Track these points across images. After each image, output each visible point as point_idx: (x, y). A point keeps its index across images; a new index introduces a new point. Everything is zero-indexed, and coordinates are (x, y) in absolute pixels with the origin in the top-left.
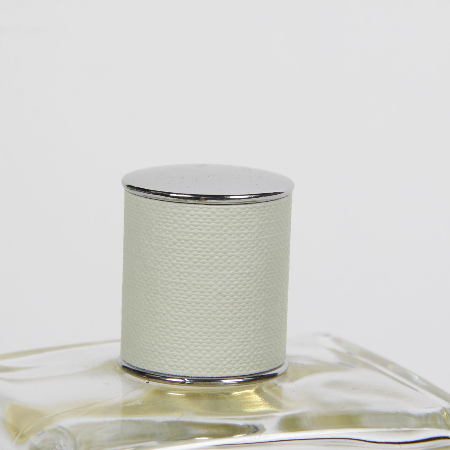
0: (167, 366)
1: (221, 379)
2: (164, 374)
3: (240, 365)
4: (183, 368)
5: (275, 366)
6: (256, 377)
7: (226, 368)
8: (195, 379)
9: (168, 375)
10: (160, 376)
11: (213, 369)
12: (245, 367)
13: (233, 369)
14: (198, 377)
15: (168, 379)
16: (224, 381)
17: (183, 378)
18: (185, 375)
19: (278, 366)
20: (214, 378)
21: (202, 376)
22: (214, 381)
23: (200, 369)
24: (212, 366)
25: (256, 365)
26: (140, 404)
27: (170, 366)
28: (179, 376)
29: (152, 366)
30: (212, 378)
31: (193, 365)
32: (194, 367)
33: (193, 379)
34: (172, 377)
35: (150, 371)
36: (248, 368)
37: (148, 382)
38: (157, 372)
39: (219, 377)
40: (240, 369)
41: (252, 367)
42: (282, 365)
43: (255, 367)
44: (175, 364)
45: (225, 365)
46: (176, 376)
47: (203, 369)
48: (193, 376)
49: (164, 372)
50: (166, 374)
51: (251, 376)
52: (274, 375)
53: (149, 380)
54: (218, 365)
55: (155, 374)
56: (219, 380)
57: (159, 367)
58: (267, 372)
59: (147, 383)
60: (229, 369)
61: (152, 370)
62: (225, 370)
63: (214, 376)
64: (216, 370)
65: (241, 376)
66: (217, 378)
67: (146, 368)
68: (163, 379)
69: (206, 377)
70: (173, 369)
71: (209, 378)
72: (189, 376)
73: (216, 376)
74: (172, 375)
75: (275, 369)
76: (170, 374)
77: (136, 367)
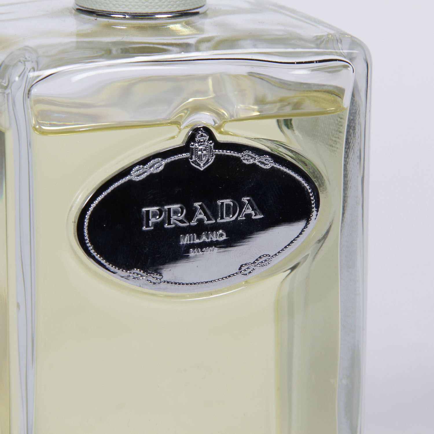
0: (111, 5)
1: (154, 14)
2: (109, 12)
3: (169, 3)
4: (124, 6)
5: (197, 6)
6: (182, 13)
7: (157, 5)
8: (133, 15)
9: (112, 12)
10: (106, 13)
11: (147, 7)
12: (173, 5)
13: (163, 6)
14: (136, 13)
15: (112, 16)
16: (157, 16)
17: (124, 14)
18: (126, 12)
19: (199, 6)
20: (148, 13)
21: (139, 12)
22: (148, 16)
23: (137, 7)
24: (146, 4)
25: (182, 4)
26: (90, 32)
27: (114, 5)
28: (121, 13)
29: (99, 5)
30: (147, 13)
31: (132, 4)
32: (132, 5)
33: (132, 15)
34: (115, 13)
35: (98, 10)
36: (175, 6)
37: (97, 19)
38: (103, 10)
39: (153, 12)
40: (169, 6)
41: (179, 5)
42: (203, 6)
43: (181, 5)
44: (118, 3)
45: (157, 3)
46: (118, 13)
47: (140, 6)
48: (132, 12)
49: (109, 10)
50: (110, 12)
51: (178, 13)
52: (197, 13)
53: (97, 17)
54: (151, 3)
55: (102, 12)
56: (153, 15)
57: (105, 6)
58: (191, 10)
59: (95, 19)
60: (160, 6)
61: (99, 9)
62: (157, 7)
63: (148, 12)
64: (150, 7)
65: (170, 12)
66: (151, 13)
67: (94, 8)
68: (109, 15)
69: (142, 13)
70: (116, 7)
71: (144, 13)
72: (128, 12)
73: (150, 12)
74: (115, 12)
75: (197, 8)
76: (114, 11)
77: (87, 8)
